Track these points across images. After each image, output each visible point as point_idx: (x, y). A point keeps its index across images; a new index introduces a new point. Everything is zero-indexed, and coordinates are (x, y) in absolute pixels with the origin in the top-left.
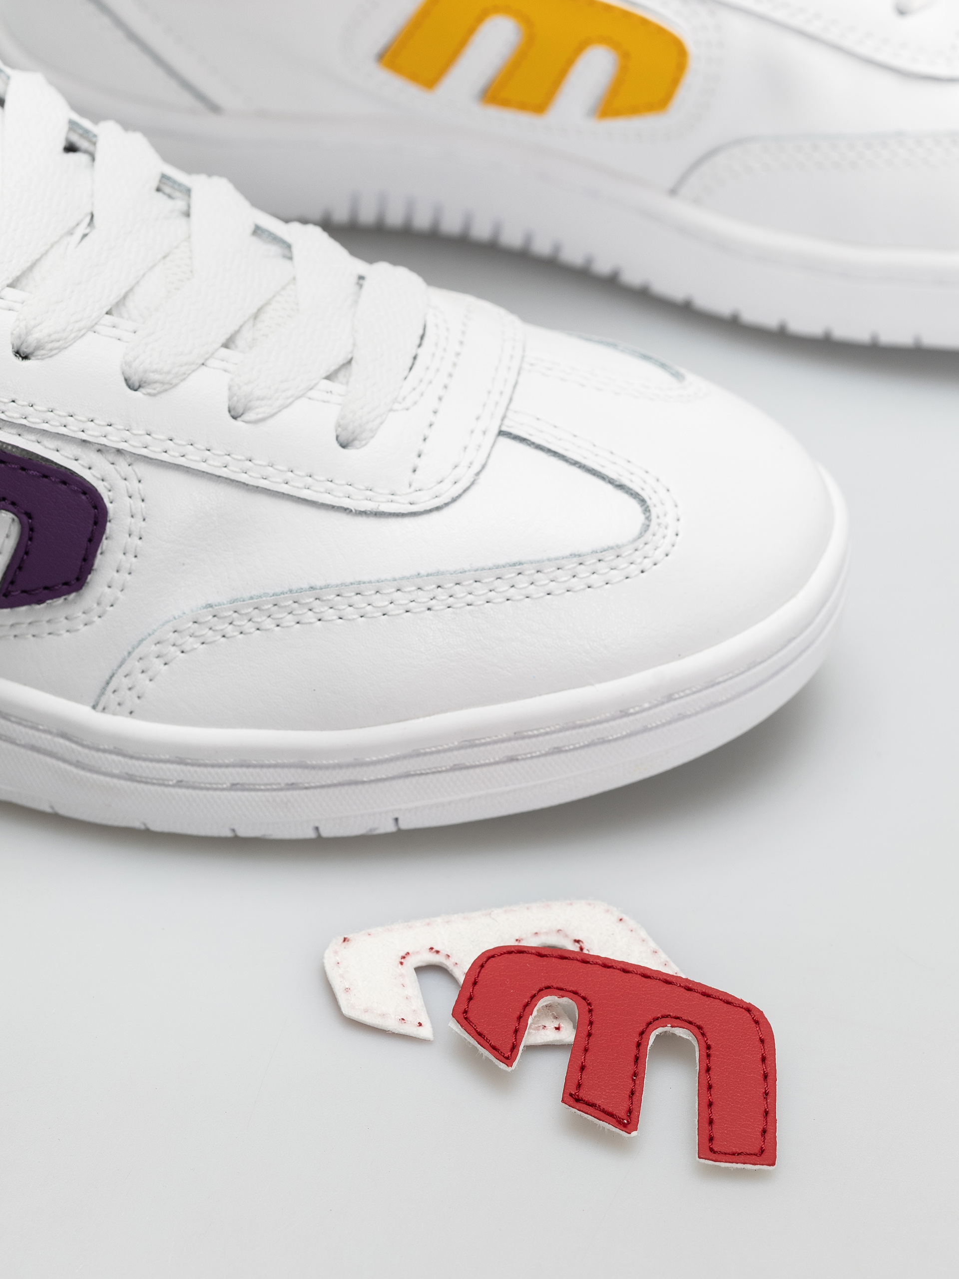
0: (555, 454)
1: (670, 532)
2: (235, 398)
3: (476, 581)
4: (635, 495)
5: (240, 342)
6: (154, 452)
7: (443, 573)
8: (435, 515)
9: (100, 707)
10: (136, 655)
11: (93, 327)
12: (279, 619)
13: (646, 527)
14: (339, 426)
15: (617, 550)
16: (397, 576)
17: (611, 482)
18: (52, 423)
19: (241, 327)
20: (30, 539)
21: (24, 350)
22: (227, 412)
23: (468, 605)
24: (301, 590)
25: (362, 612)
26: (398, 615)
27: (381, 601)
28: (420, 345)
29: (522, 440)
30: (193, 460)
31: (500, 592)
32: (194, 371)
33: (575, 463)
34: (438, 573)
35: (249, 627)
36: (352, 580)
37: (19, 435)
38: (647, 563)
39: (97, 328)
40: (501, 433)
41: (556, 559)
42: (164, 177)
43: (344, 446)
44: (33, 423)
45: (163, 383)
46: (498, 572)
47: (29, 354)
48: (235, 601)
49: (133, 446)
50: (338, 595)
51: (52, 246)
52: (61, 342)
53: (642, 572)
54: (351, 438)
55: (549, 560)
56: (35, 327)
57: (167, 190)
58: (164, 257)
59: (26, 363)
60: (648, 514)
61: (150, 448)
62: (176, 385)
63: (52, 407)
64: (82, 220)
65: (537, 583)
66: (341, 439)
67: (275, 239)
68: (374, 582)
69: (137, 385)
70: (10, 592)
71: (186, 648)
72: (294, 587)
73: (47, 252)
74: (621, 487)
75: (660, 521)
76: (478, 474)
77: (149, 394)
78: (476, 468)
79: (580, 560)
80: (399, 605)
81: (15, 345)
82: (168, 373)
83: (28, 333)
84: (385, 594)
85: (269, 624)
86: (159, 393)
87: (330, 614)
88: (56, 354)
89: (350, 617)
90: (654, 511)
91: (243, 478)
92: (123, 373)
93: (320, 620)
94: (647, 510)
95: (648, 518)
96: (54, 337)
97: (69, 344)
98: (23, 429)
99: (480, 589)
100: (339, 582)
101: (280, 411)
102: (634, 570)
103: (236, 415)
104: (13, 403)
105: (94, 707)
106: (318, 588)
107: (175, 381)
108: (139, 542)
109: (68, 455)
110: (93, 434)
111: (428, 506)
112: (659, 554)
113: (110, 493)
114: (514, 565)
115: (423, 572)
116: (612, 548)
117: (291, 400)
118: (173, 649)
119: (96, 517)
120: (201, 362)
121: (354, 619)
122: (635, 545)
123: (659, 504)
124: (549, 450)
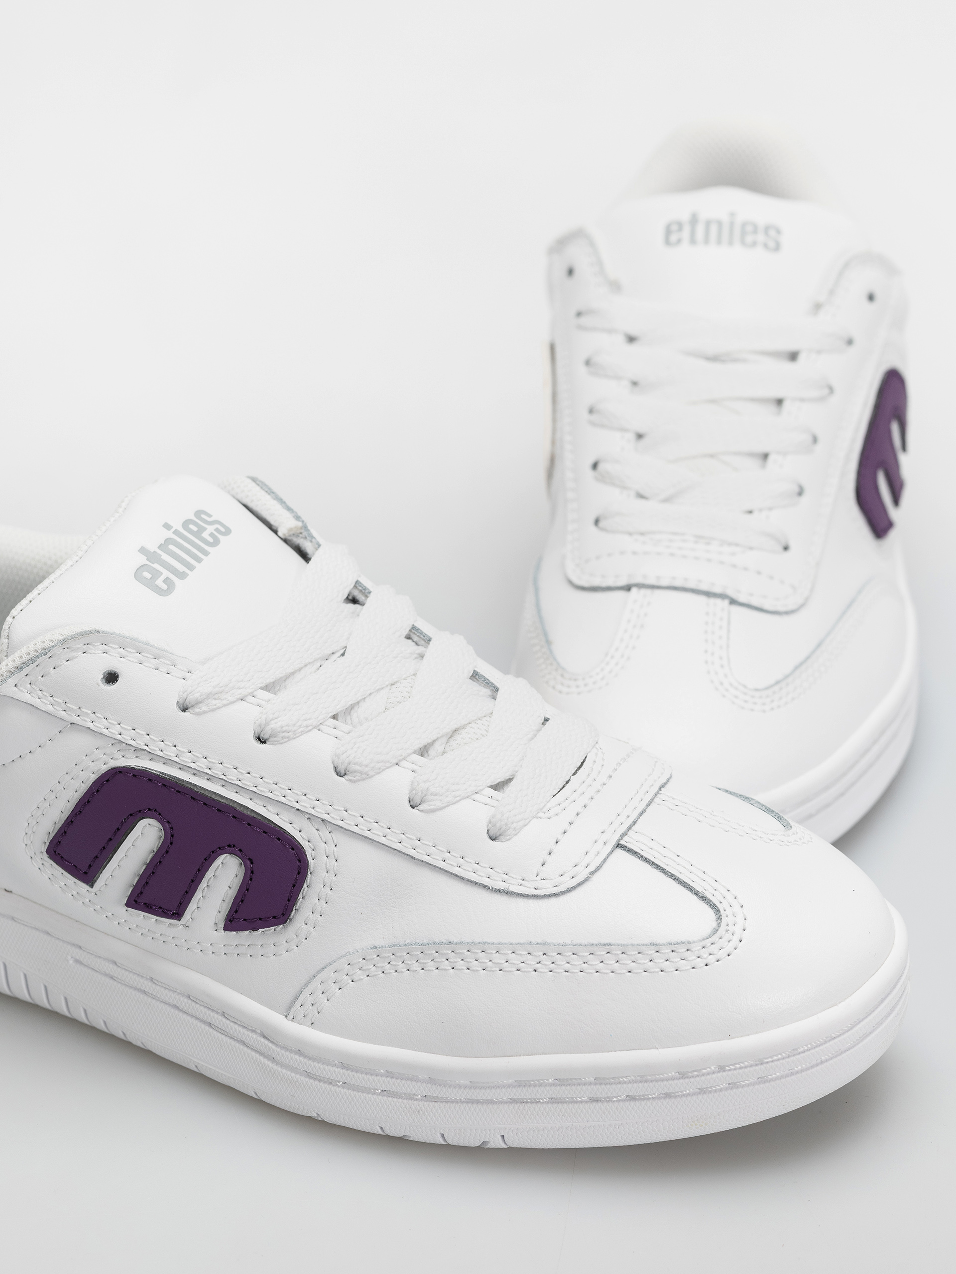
0: (657, 867)
1: (735, 939)
2: (414, 792)
3: (574, 954)
4: (713, 906)
5: (432, 752)
6: (349, 824)
7: (548, 944)
8: (553, 900)
9: (290, 1017)
10: (319, 978)
11: (319, 726)
12: (423, 963)
13: (716, 931)
14: (490, 823)
15: (688, 946)
16: (514, 941)
17: (696, 893)
18: (275, 793)
19: (434, 741)
20: (251, 879)
21: (264, 736)
22: (407, 802)
23: (566, 972)
24: (440, 943)
25: (484, 966)
26: (511, 971)
27: (499, 959)
28: (574, 774)
29: (635, 853)
30: (377, 834)
31: (591, 965)
32: (388, 768)
33: (672, 876)
34: (545, 944)
35: (401, 967)
36: (481, 940)
37: (251, 799)
38: (711, 959)
39: (321, 727)
40: (618, 846)
41: (638, 945)
42: (414, 628)
43: (493, 839)
44: (261, 791)
45: (361, 773)
46: (592, 949)
47: (266, 739)
48: (394, 945)
49: (334, 817)
50: (468, 951)
51: (306, 666)
52: (290, 733)
53: (706, 965)
54: (498, 834)
55: (633, 945)
56: (272, 719)
57: (416, 638)
58: (392, 685)
59: (264, 745)
60: (719, 921)
61: (345, 821)
62: (372, 776)
63: (277, 781)
64: (337, 651)
65: (621, 962)
66: (491, 833)
67: (487, 683)
68: (496, 944)
69: (343, 772)
70: (233, 918)
71: (355, 978)
72: (437, 941)
73: (300, 670)
74: (704, 898)
75: (728, 928)
76: (593, 873)
77: (350, 780)
78: (592, 868)
79: (657, 948)
80: (511, 963)
81: (256, 732)
82: (367, 766)
83: (267, 724)
84: (502, 954)
85: (416, 966)
86: (359, 781)
87: (461, 964)
88: (286, 742)
89: (474, 969)
90: (724, 920)
91: (412, 853)
92: (333, 763)
93: (453, 968)
94: (719, 918)
95: (719, 925)
96: (284, 729)
97: (298, 735)
99: (577, 961)
100: (471, 941)
101: (448, 806)
102: (700, 963)
103: (414, 805)
104: (248, 774)
105: (286, 1016)
106: (454, 943)
107: (371, 773)
108: (330, 892)
109: (285, 819)
110: (305, 805)
111: (548, 892)
112: (722, 954)
113: (313, 852)
114: (605, 945)
115: (533, 941)
116: (683, 943)
117: (458, 799)
118: (346, 978)
119: (299, 868)
120: (395, 761)
121: (477, 971)
122: (703, 943)
123: (730, 916)
124: (653, 863)
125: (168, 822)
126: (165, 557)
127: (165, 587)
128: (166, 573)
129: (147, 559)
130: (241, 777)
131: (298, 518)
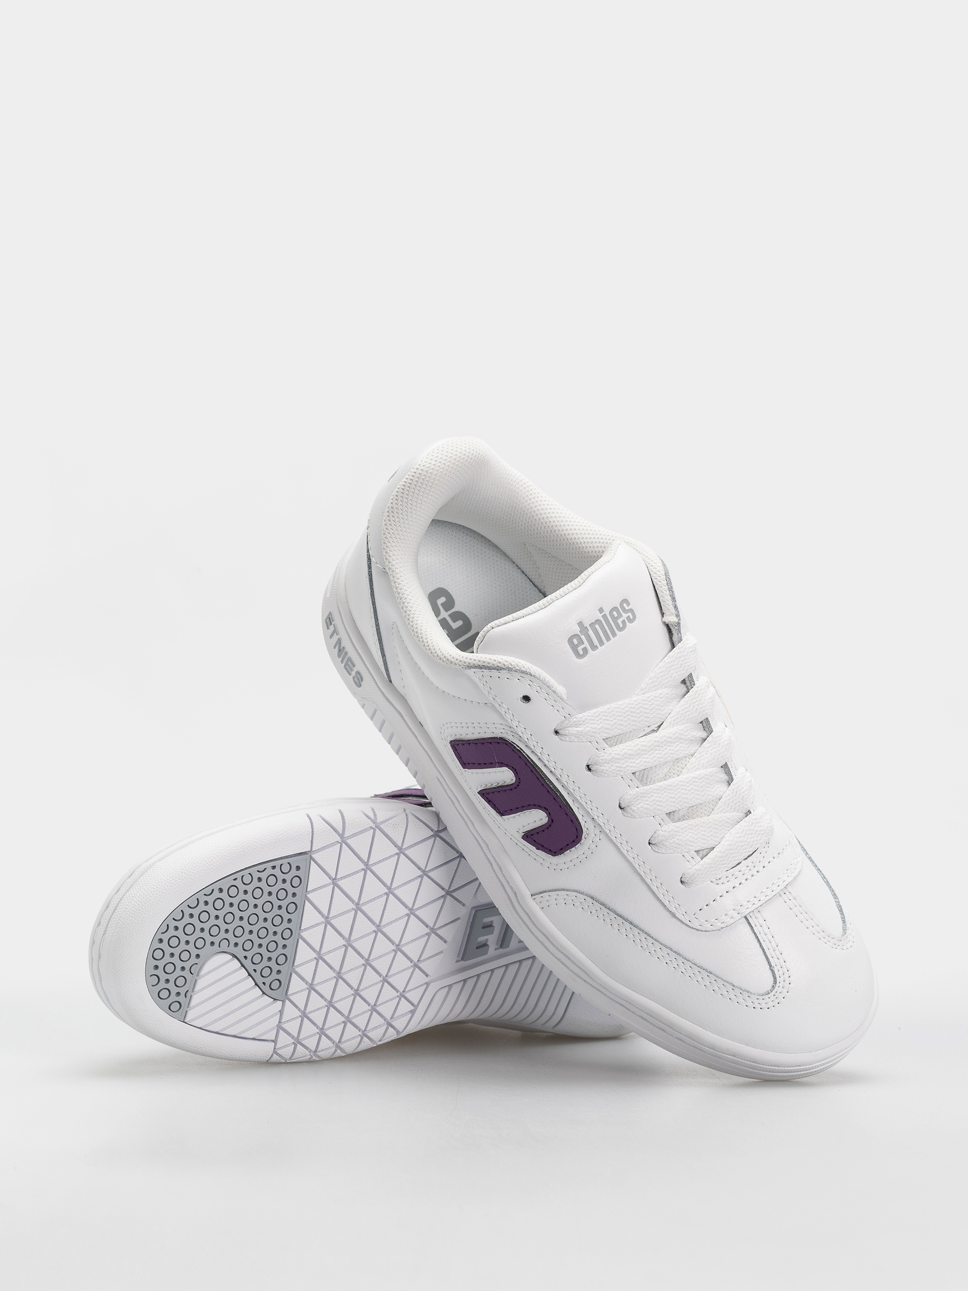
0: (758, 940)
1: (776, 1001)
2: (654, 836)
4: (775, 978)
6: (612, 835)
8: (695, 932)
9: (534, 897)
10: (558, 892)
11: (623, 775)
12: (613, 923)
13: (769, 993)
14: (685, 874)
15: (751, 993)
17: (770, 966)
18: (582, 798)
19: (681, 809)
21: (591, 768)
22: (648, 840)
23: (681, 972)
24: (626, 920)
26: (654, 956)
28: (745, 859)
29: (751, 926)
30: (624, 849)
31: (696, 977)
32: (647, 817)
33: (763, 950)
35: (601, 917)
37: (568, 794)
38: (758, 1007)
39: (624, 777)
40: (745, 918)
43: (682, 883)
44: (575, 794)
45: (632, 813)
46: (700, 970)
47: (592, 770)
48: (602, 904)
49: (606, 827)
51: (635, 730)
52: (605, 776)
53: (754, 1008)
54: (686, 881)
55: (723, 979)
56: (600, 763)
59: (589, 772)
60: (773, 988)
61: (611, 832)
62: (635, 817)
63: (586, 793)
65: (711, 985)
66: (683, 879)
67: (729, 774)
68: (655, 939)
69: (622, 808)
70: (529, 836)
71: (576, 905)
72: (625, 917)
73: (630, 732)
74: (772, 970)
75: (775, 994)
76: (723, 928)
77: (624, 814)
78: (724, 925)
79: (734, 987)
81: (589, 763)
82: (637, 813)
83: (596, 763)
84: (655, 945)
86: (629, 816)
87: (631, 936)
88: (601, 777)
89: (637, 943)
90: (776, 989)
92: (620, 800)
93: (626, 935)
94: (774, 986)
95: (772, 990)
96: (604, 771)
98: (575, 800)
101: (668, 854)
102: (752, 1006)
103: (650, 843)
105: (532, 896)
107: (635, 815)
108: (585, 858)
109: (581, 813)
110: (594, 813)
111: (695, 926)
112: (765, 1006)
113: (587, 835)
114: (708, 971)
116: (750, 991)
117: (675, 852)
118: (571, 901)
119: (576, 838)
120: (653, 815)
121: (638, 945)
122: (758, 997)
123: (781, 987)
124: (757, 937)
125: (519, 779)
126: (591, 632)
127: (581, 653)
128: (586, 644)
129: (580, 631)
130: (568, 781)
131: (678, 616)
